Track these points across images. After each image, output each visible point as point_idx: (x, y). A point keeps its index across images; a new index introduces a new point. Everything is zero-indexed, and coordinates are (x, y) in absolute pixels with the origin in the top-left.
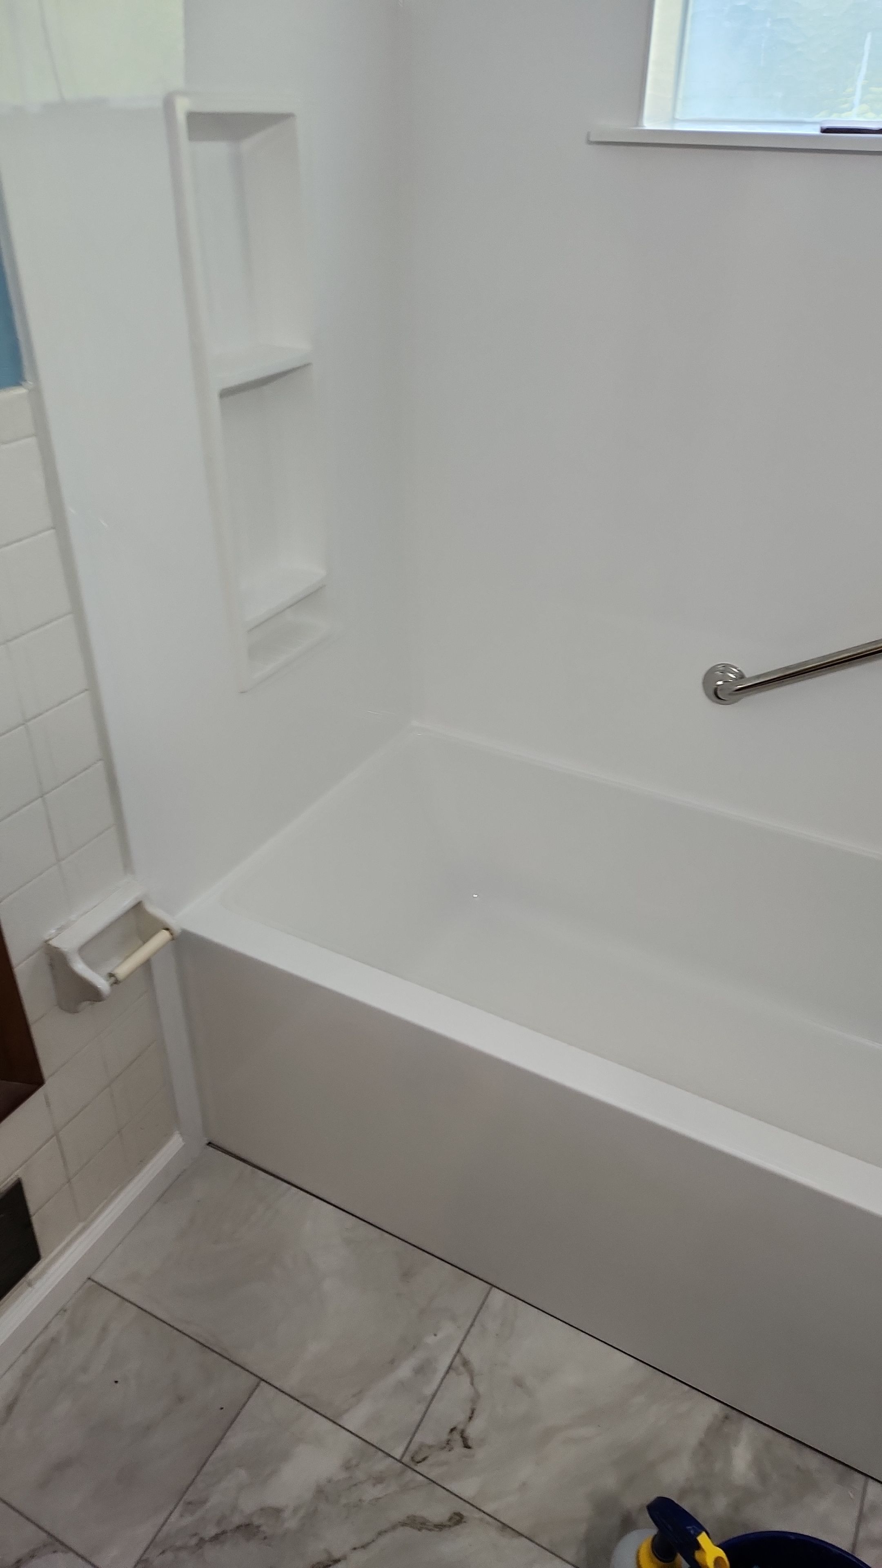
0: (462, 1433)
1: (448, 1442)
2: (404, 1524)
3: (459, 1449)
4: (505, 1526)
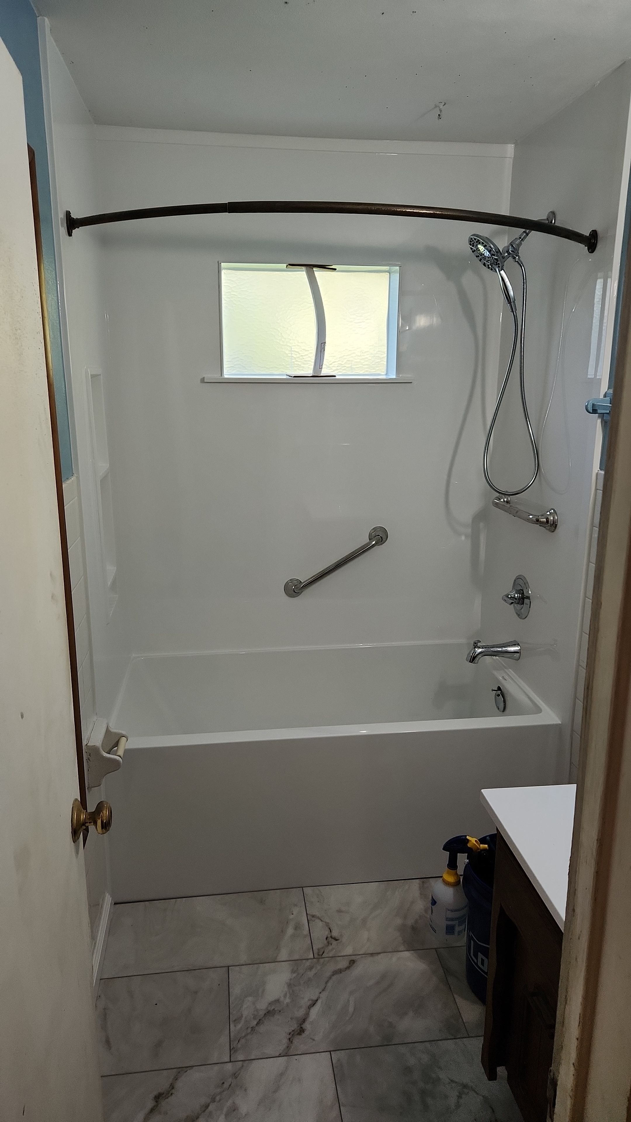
0: (331, 937)
1: (328, 942)
2: (333, 975)
3: (334, 943)
4: (372, 954)
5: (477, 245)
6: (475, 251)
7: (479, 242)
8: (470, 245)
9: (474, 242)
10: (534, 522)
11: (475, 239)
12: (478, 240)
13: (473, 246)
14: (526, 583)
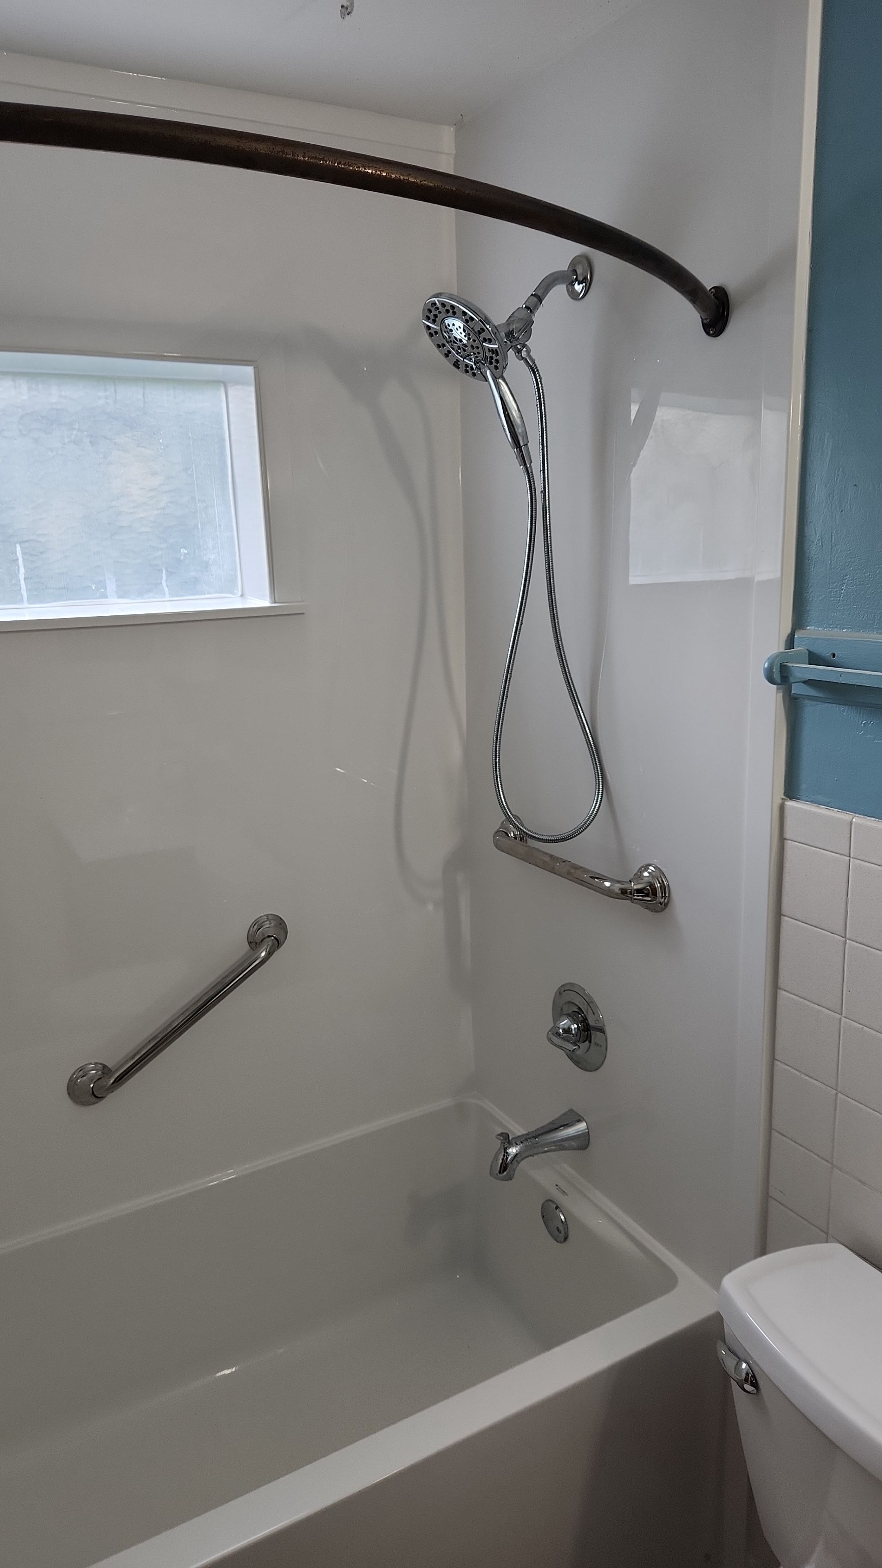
5: (443, 320)
6: (436, 333)
7: (453, 312)
8: (428, 318)
9: (440, 312)
10: (617, 894)
11: (443, 305)
12: (453, 307)
13: (434, 322)
14: (590, 1003)
